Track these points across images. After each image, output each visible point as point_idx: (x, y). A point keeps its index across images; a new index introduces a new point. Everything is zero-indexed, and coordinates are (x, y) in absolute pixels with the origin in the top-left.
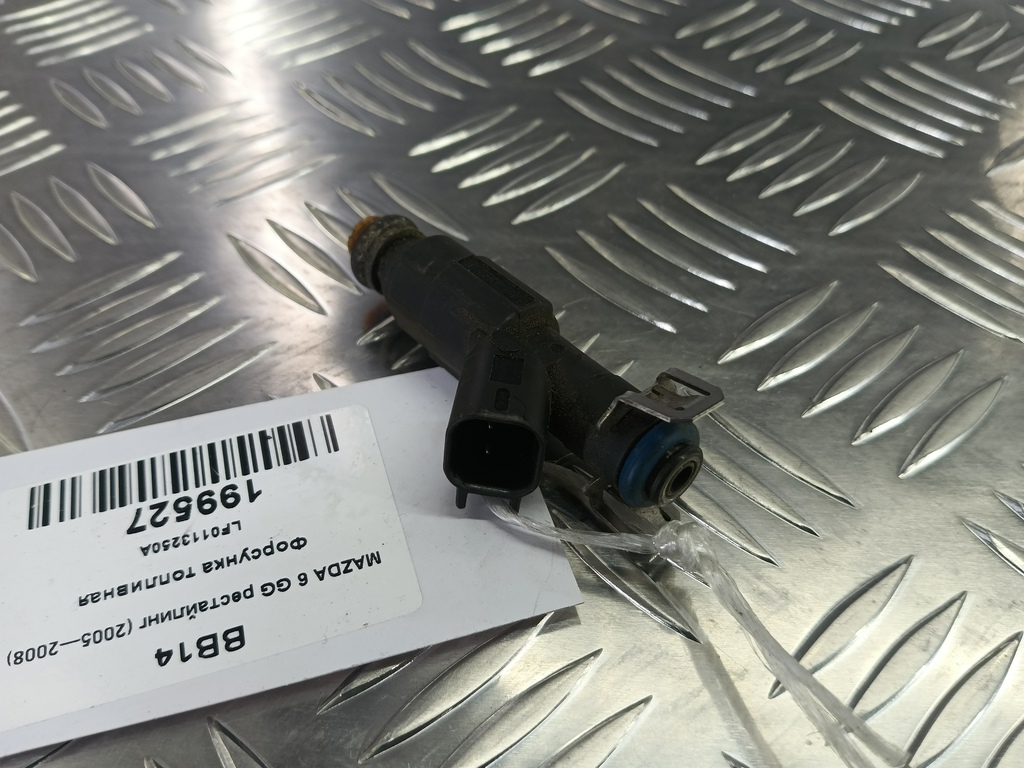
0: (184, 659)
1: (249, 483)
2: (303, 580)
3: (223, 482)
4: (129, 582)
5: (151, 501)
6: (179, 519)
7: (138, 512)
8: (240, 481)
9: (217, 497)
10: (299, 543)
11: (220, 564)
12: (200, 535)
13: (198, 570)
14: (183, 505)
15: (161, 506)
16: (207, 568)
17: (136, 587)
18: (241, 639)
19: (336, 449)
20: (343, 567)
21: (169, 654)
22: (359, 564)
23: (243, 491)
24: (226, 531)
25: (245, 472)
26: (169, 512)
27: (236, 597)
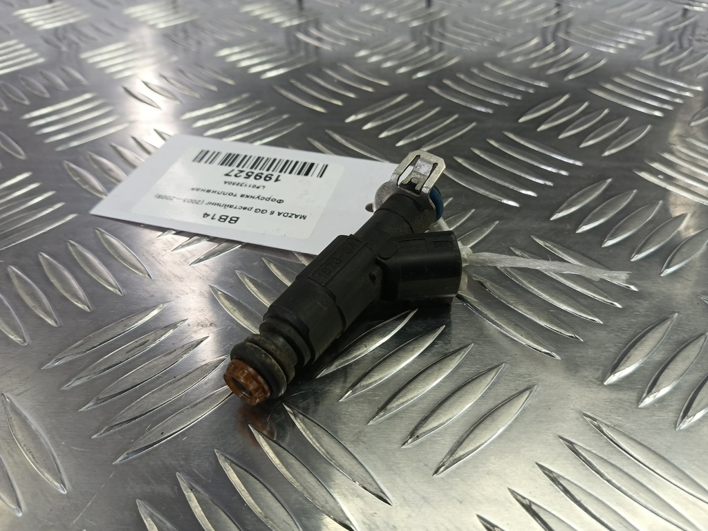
0: (212, 218)
1: (279, 176)
2: (272, 213)
3: (270, 172)
4: (212, 189)
5: (240, 168)
6: (245, 178)
7: (233, 170)
8: (276, 174)
9: (263, 176)
10: (280, 201)
11: (247, 196)
12: (248, 185)
13: (239, 195)
14: (250, 174)
15: (241, 171)
16: (242, 196)
17: (214, 192)
18: (236, 221)
19: (321, 176)
20: (289, 215)
21: (208, 215)
22: (296, 216)
23: (274, 178)
24: (258, 188)
25: (281, 171)
26: (244, 175)
27: (245, 208)
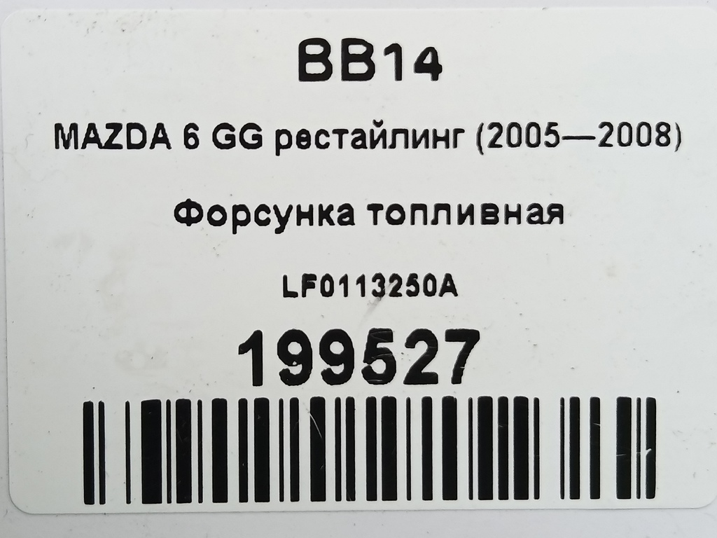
0: (395, 49)
1: (258, 380)
2: (190, 135)
3: (304, 394)
4: (476, 230)
5: (437, 393)
6: (387, 335)
7: (457, 378)
8: (275, 390)
9: (319, 364)
10: (188, 212)
11: (325, 214)
12: (354, 288)
13: (362, 215)
14: (379, 367)
15: (418, 376)
16: (347, 215)
17: (465, 215)
18: (304, 58)
19: (88, 407)
20: (121, 139)
21: (420, 67)
22: (92, 137)
23: (273, 364)
24: (308, 281)
25: (262, 405)
26: (406, 359)
27: (303, 139)
